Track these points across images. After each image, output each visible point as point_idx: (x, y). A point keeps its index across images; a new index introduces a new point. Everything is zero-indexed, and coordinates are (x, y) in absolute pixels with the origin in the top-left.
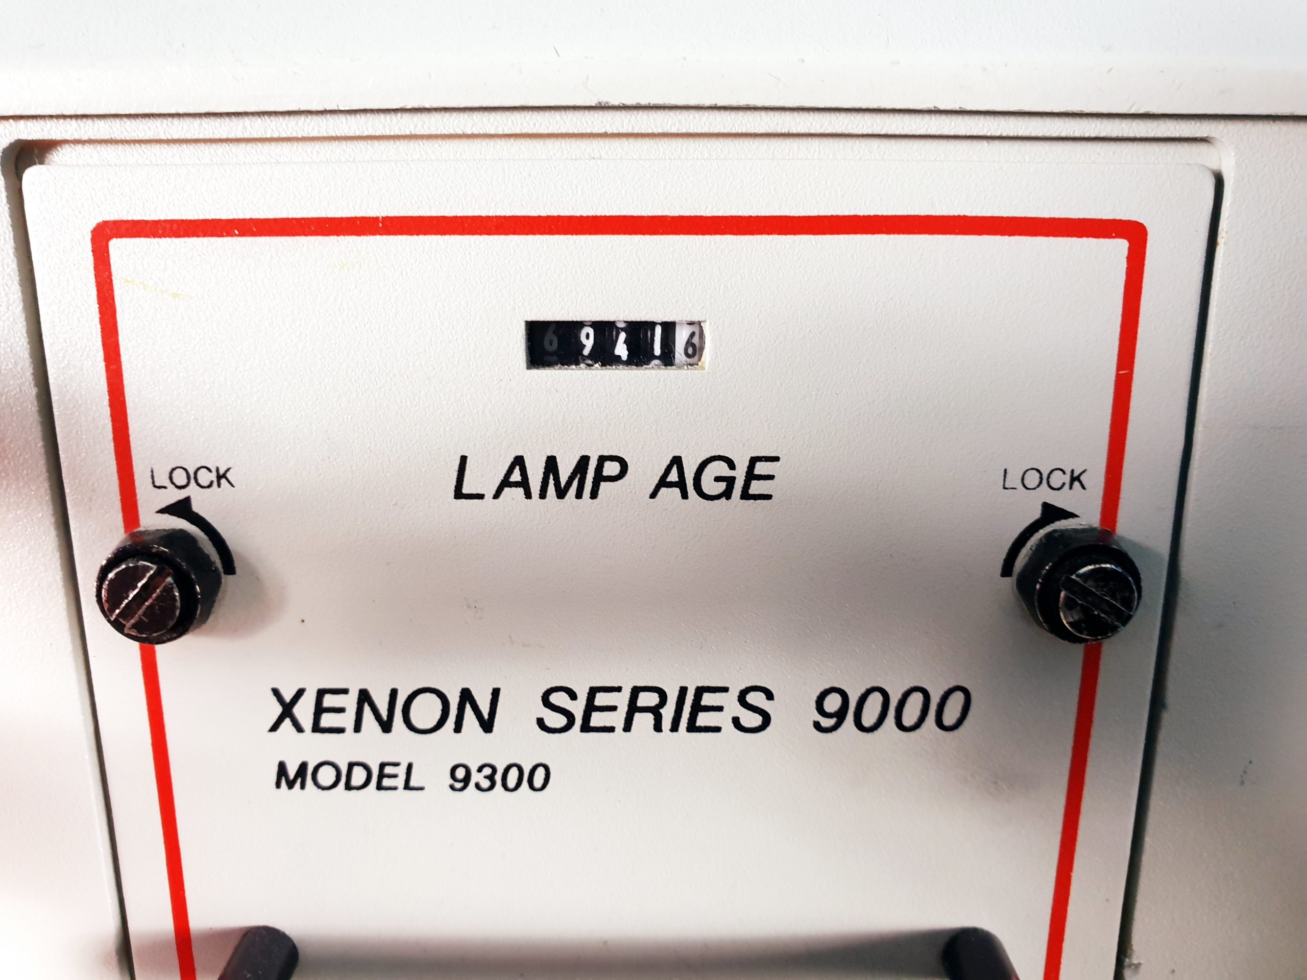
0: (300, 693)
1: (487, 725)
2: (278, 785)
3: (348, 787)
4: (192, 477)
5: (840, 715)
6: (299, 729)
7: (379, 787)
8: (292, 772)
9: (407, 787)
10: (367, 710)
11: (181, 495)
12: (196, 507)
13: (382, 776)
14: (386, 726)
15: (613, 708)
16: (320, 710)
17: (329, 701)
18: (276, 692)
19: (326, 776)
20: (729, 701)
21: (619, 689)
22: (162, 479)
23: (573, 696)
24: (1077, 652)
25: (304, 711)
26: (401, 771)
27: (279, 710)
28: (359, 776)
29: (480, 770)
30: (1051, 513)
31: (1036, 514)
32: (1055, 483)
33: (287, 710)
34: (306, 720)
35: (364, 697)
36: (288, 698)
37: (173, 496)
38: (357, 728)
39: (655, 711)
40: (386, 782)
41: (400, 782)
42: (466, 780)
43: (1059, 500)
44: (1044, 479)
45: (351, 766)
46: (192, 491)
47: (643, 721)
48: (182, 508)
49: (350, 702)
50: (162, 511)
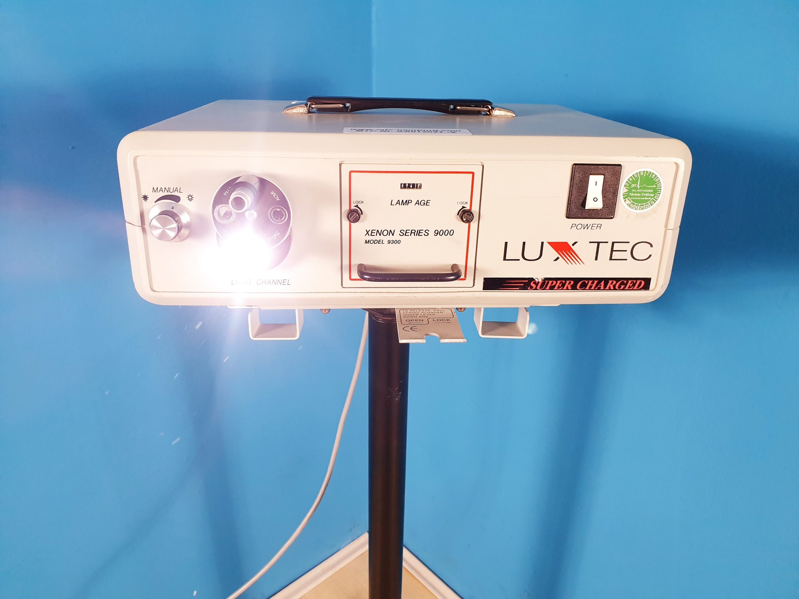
0: (370, 230)
1: (393, 235)
2: (365, 243)
3: (374, 243)
4: (359, 202)
5: (437, 233)
6: (369, 235)
7: (379, 243)
8: (367, 241)
9: (382, 243)
10: (378, 233)
11: (357, 204)
12: (359, 206)
13: (379, 242)
14: (380, 235)
15: (409, 233)
16: (372, 232)
17: (373, 231)
18: (366, 230)
19: (372, 242)
20: (424, 232)
21: (410, 230)
22: (355, 202)
23: (404, 231)
24: (467, 224)
25: (370, 233)
26: (381, 241)
27: (366, 233)
28: (376, 242)
29: (392, 241)
30: (463, 207)
31: (462, 207)
32: (464, 203)
33: (368, 233)
34: (370, 234)
35: (378, 231)
36: (368, 231)
37: (356, 204)
38: (376, 235)
39: (414, 233)
40: (380, 243)
41: (381, 243)
42: (390, 242)
43: (464, 206)
44: (462, 203)
45: (375, 240)
46: (358, 204)
47: (413, 234)
48: (357, 206)
49: (376, 232)
50: (354, 206)
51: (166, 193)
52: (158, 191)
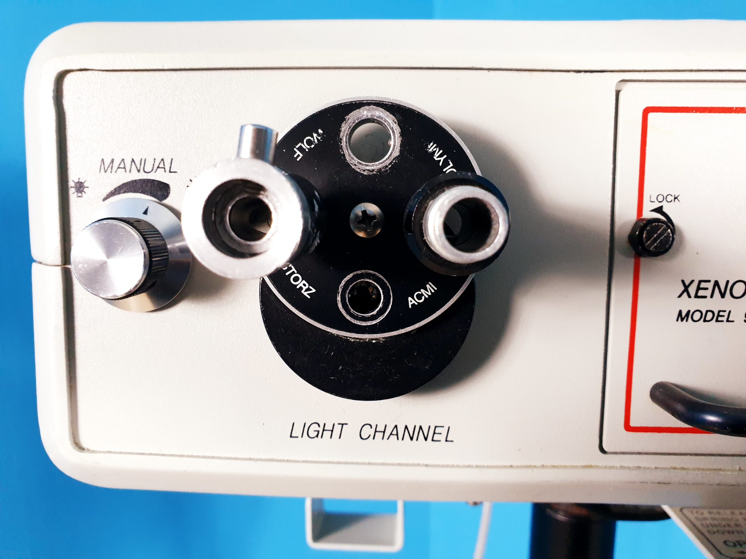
0: (692, 281)
2: (677, 320)
3: (705, 321)
4: (665, 198)
6: (689, 296)
7: (717, 321)
8: (684, 314)
9: (728, 321)
10: (717, 289)
11: (660, 205)
12: (665, 210)
13: (719, 316)
14: (723, 295)
16: (699, 288)
17: (703, 285)
18: (683, 282)
19: (697, 316)
22: (653, 199)
25: (692, 290)
26: (726, 314)
27: (683, 288)
28: (709, 316)
33: (686, 289)
34: (693, 294)
35: (716, 283)
36: (687, 283)
37: (657, 205)
38: (712, 296)
40: (720, 319)
41: (725, 319)
45: (707, 311)
46: (665, 204)
48: (659, 210)
49: (710, 286)
50: (652, 211)
51: (136, 176)
52: (115, 168)
